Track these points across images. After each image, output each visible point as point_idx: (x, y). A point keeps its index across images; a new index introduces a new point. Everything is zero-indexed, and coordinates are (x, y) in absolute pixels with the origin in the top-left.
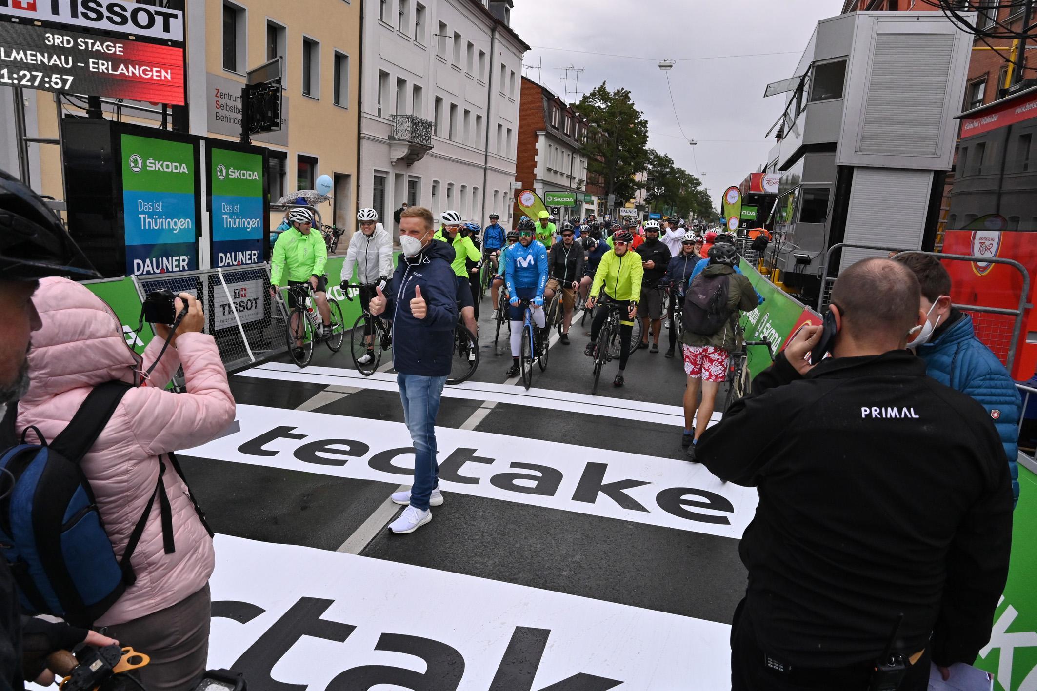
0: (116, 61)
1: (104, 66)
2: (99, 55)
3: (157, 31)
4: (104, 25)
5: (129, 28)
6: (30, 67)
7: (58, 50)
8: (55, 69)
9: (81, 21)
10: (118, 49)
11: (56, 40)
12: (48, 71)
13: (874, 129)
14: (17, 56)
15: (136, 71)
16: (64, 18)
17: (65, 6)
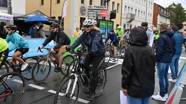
0: (100, 12)
1: (99, 13)
2: (99, 12)
3: (105, 9)
4: (99, 9)
5: (102, 9)
6: (92, 14)
7: (95, 12)
8: (95, 14)
9: (97, 9)
10: (100, 11)
11: (95, 11)
14: (91, 13)
15: (102, 13)
16: (96, 8)
17: (96, 7)
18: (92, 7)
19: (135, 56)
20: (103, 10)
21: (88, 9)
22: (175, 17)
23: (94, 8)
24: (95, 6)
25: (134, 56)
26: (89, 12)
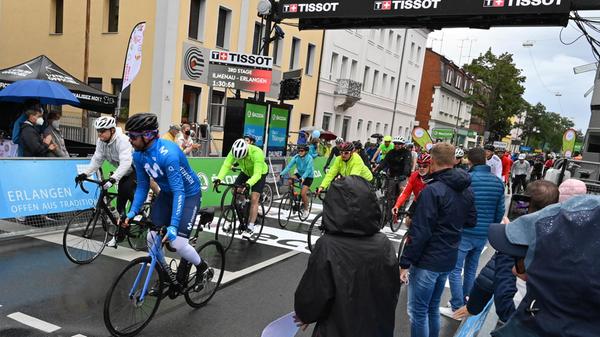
0: (249, 76)
1: (245, 79)
2: (244, 75)
3: (264, 65)
4: (247, 64)
5: (255, 65)
6: (222, 80)
7: (231, 74)
8: (232, 81)
9: (240, 63)
10: (250, 72)
11: (231, 70)
12: (227, 81)
14: (219, 76)
15: (255, 80)
16: (235, 62)
17: (236, 58)
18: (224, 56)
19: (339, 267)
20: (259, 68)
21: (211, 63)
22: (487, 97)
23: (229, 61)
24: (233, 55)
25: (337, 269)
26: (214, 75)
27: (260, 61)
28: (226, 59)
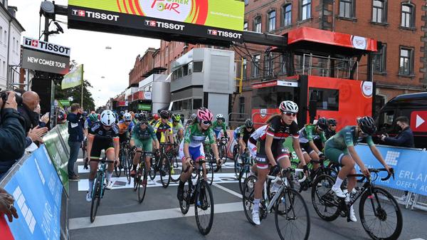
3: (64, 54)
5: (58, 52)
9: (47, 50)
13: (213, 81)
16: (44, 49)
18: (35, 43)
20: (61, 55)
23: (39, 48)
27: (62, 50)
28: (36, 46)
